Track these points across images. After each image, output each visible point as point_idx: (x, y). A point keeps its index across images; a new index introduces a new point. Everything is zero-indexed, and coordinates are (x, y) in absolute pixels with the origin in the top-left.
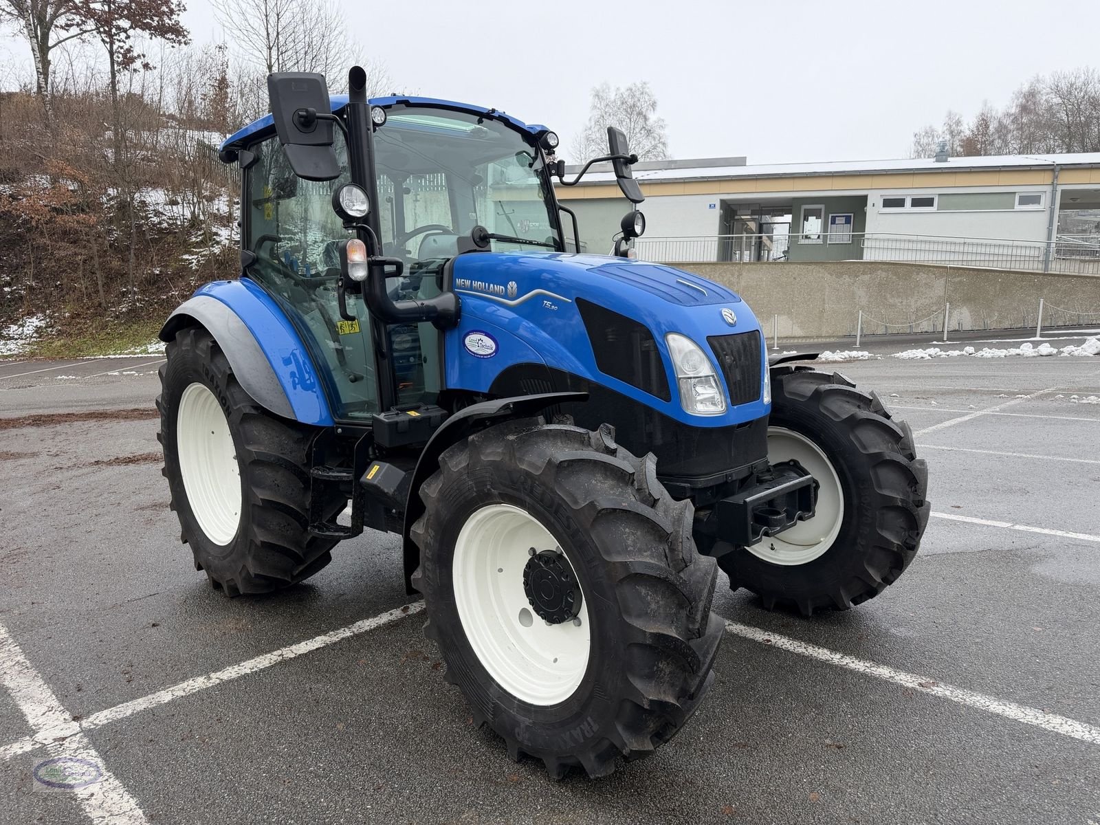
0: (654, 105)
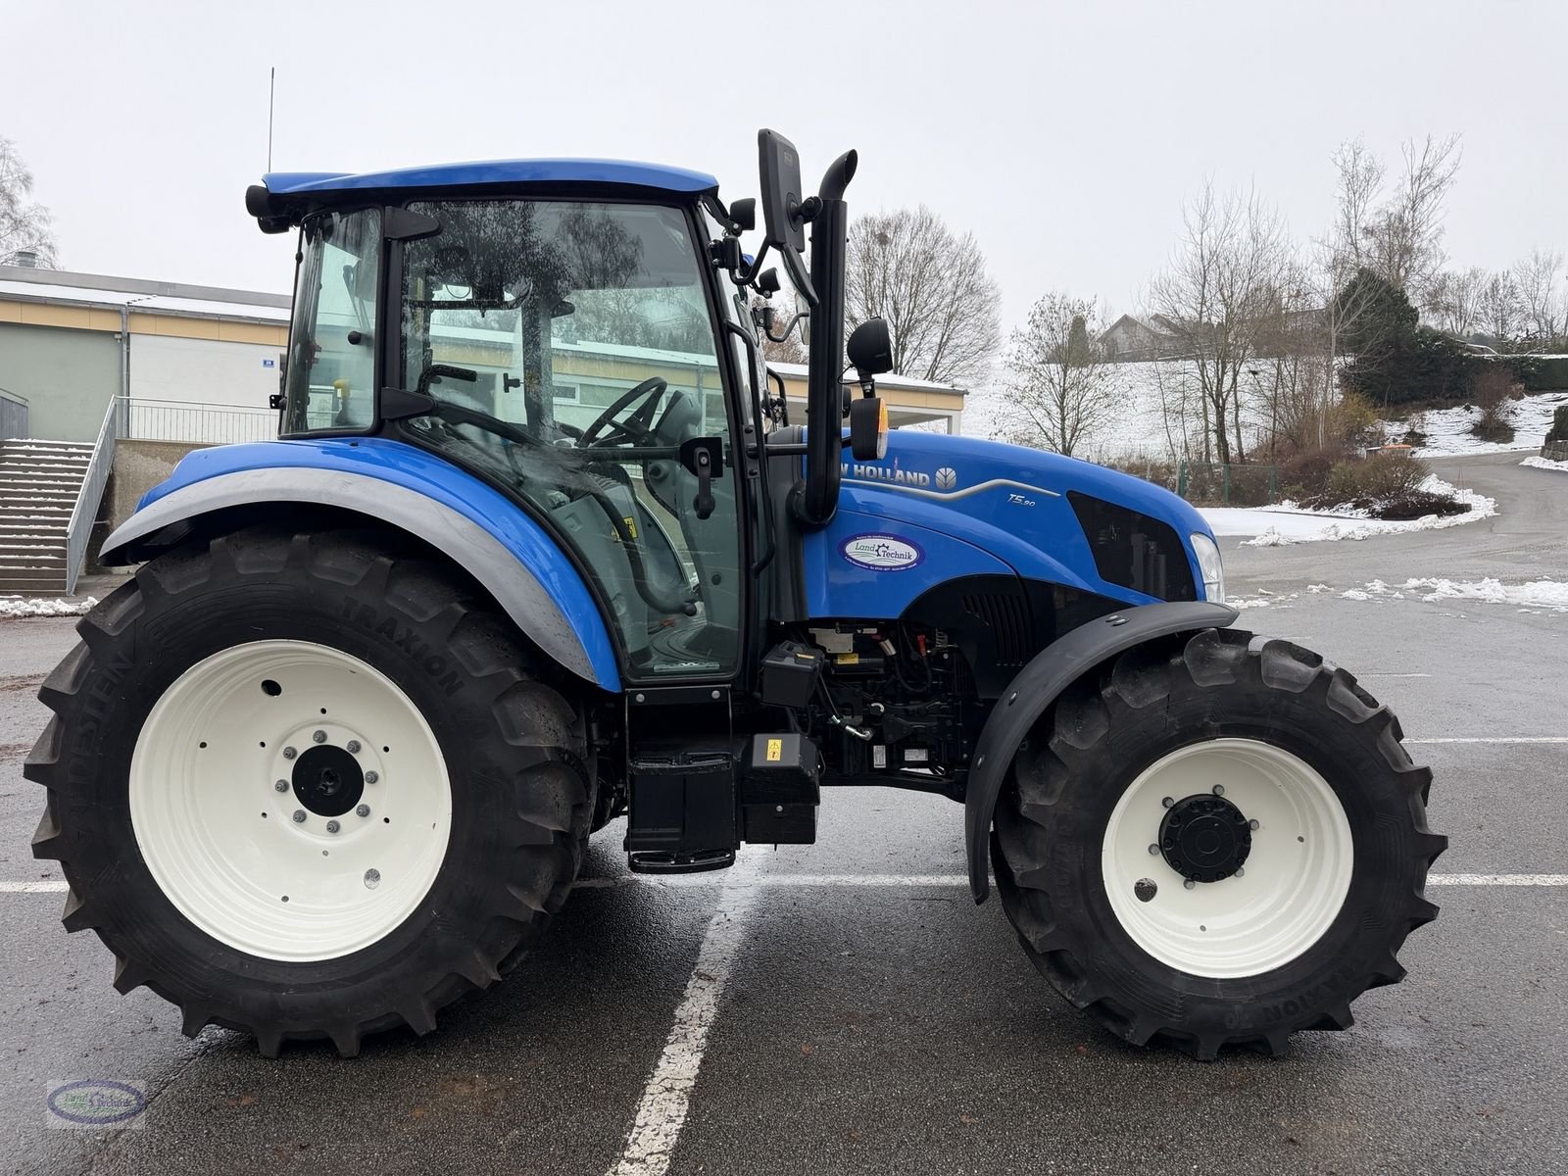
0: (26, 181)
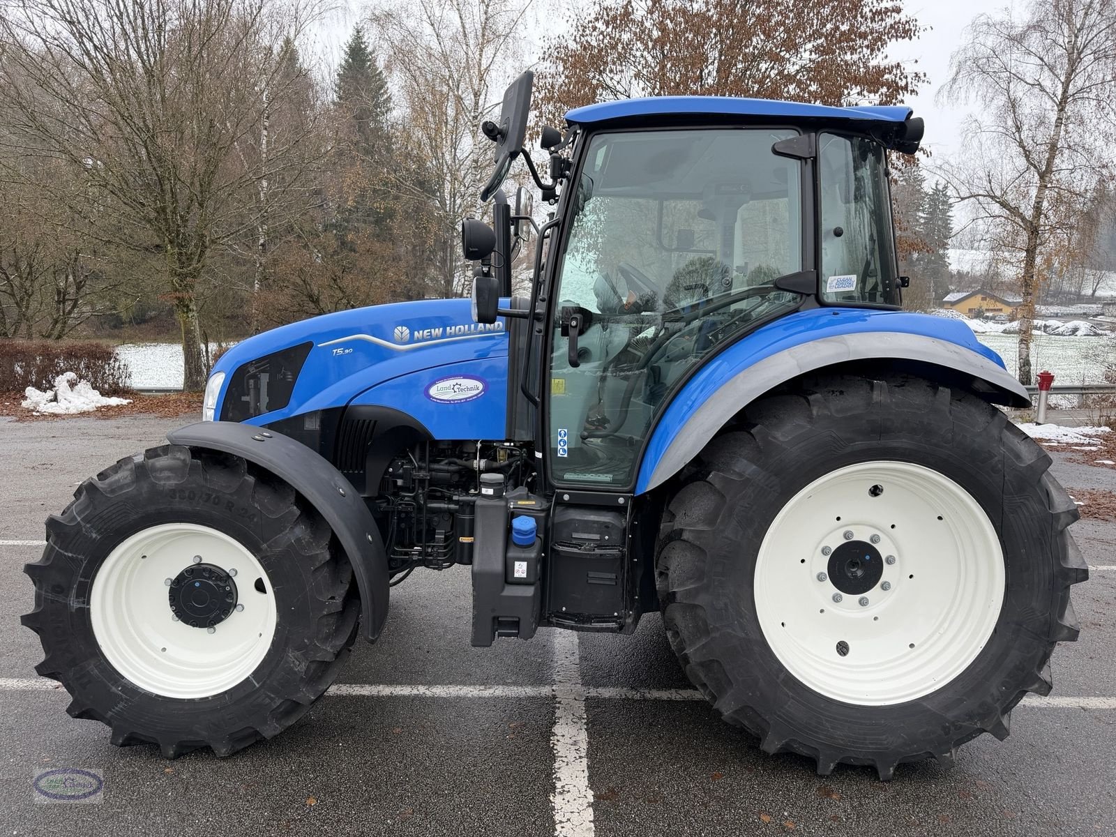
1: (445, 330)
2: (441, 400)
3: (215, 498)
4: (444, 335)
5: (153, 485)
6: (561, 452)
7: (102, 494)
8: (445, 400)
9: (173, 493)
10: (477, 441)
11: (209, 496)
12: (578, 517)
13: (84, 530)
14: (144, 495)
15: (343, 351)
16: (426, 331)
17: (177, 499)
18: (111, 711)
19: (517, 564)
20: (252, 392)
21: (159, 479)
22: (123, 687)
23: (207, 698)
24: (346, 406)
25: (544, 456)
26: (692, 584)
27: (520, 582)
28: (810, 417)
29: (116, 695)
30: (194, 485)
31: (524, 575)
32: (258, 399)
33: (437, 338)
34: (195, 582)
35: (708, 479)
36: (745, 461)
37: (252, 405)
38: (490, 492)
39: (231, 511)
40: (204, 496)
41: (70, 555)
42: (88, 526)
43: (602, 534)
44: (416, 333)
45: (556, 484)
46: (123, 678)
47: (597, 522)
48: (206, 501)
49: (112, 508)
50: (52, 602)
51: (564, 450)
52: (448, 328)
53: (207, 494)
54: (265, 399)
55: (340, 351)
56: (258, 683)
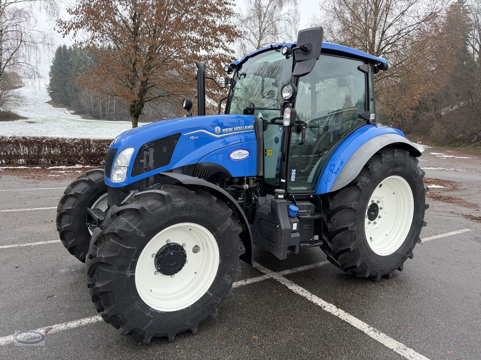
1: (233, 129)
2: (234, 159)
3: (200, 209)
4: (233, 131)
5: (173, 205)
6: (293, 179)
7: (148, 212)
8: (236, 160)
9: (182, 208)
10: (245, 177)
11: (198, 208)
12: (300, 204)
13: (138, 233)
14: (169, 211)
15: (194, 137)
16: (227, 129)
17: (184, 211)
18: (146, 326)
19: (294, 224)
20: (145, 158)
21: (176, 202)
22: (151, 312)
23: (189, 307)
24: (197, 163)
25: (286, 181)
26: (352, 223)
27: (295, 232)
28: (381, 162)
29: (149, 317)
30: (191, 203)
31: (296, 229)
32: (148, 161)
33: (231, 132)
34: (171, 253)
35: (357, 185)
36: (366, 178)
37: (145, 164)
38: (282, 196)
39: (207, 214)
40: (196, 208)
41: (129, 247)
42: (140, 230)
43: (308, 210)
44: (223, 129)
45: (290, 192)
46: (150, 307)
47: (307, 205)
48: (197, 211)
49: (153, 220)
50: (118, 275)
51: (294, 178)
52: (235, 128)
53: (197, 207)
54: (152, 161)
55: (193, 137)
56: (212, 294)
